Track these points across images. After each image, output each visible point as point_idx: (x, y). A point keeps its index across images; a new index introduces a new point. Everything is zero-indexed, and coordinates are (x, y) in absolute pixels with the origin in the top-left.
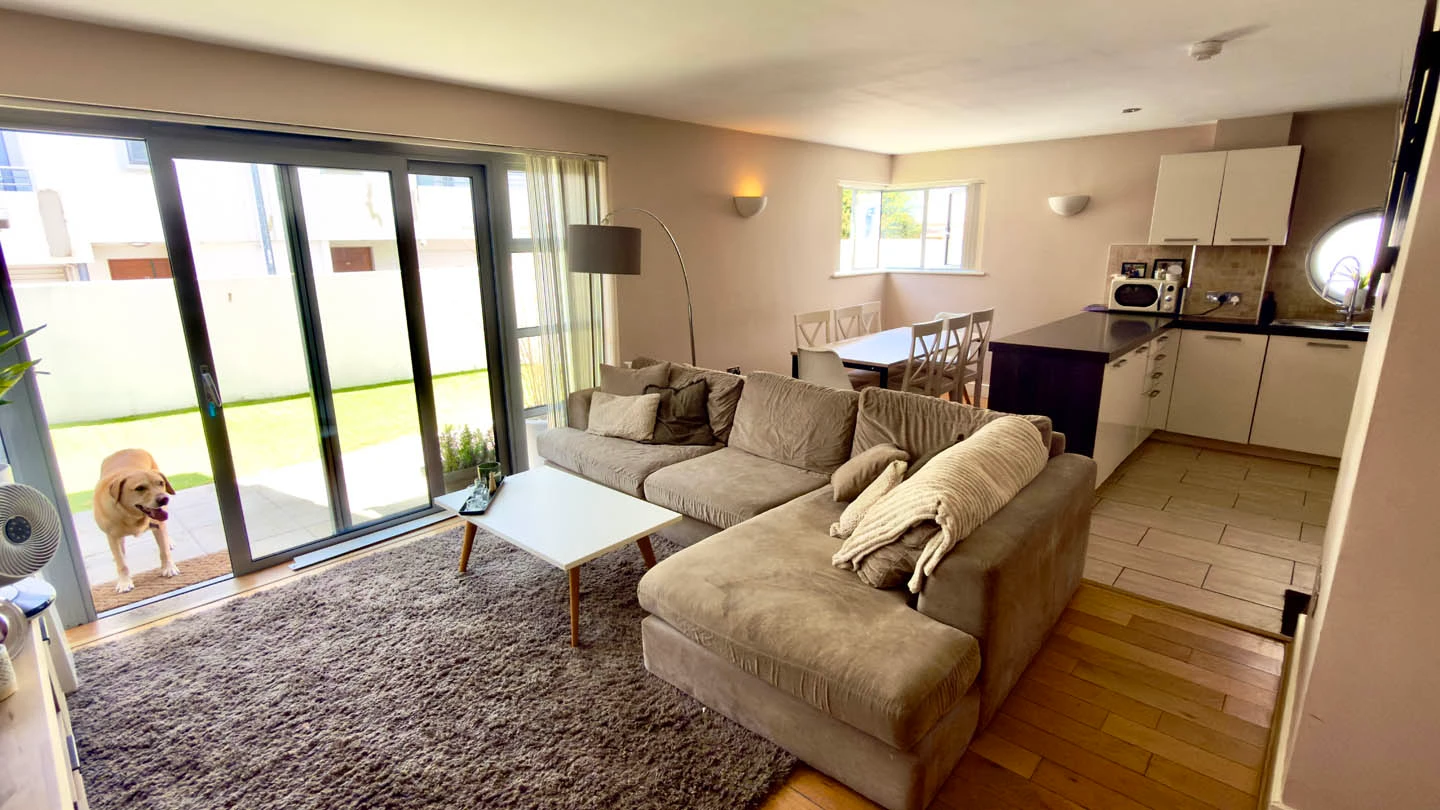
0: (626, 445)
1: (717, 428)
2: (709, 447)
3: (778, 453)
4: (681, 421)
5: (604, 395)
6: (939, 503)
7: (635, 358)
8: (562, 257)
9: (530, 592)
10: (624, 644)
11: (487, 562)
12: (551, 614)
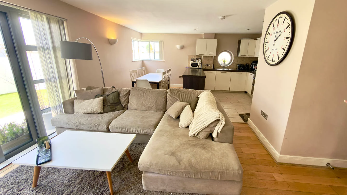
0: (94, 116)
1: (124, 105)
2: (123, 111)
3: (147, 108)
4: (112, 104)
5: (80, 101)
6: (219, 115)
7: (86, 87)
8: (59, 54)
9: (78, 182)
10: (131, 185)
11: (46, 177)
12: (94, 187)
